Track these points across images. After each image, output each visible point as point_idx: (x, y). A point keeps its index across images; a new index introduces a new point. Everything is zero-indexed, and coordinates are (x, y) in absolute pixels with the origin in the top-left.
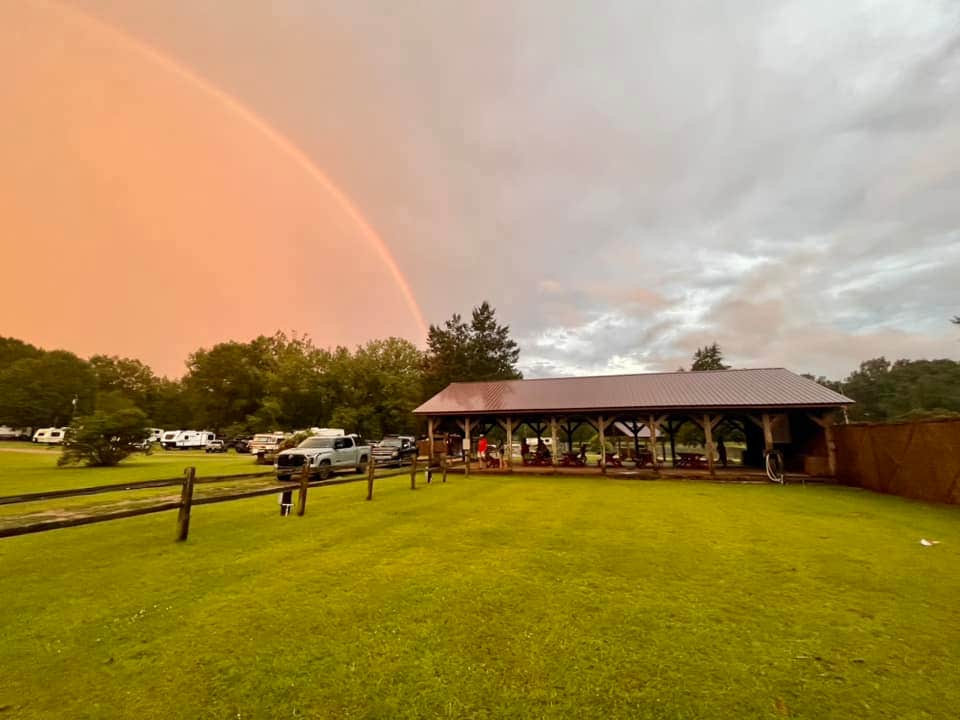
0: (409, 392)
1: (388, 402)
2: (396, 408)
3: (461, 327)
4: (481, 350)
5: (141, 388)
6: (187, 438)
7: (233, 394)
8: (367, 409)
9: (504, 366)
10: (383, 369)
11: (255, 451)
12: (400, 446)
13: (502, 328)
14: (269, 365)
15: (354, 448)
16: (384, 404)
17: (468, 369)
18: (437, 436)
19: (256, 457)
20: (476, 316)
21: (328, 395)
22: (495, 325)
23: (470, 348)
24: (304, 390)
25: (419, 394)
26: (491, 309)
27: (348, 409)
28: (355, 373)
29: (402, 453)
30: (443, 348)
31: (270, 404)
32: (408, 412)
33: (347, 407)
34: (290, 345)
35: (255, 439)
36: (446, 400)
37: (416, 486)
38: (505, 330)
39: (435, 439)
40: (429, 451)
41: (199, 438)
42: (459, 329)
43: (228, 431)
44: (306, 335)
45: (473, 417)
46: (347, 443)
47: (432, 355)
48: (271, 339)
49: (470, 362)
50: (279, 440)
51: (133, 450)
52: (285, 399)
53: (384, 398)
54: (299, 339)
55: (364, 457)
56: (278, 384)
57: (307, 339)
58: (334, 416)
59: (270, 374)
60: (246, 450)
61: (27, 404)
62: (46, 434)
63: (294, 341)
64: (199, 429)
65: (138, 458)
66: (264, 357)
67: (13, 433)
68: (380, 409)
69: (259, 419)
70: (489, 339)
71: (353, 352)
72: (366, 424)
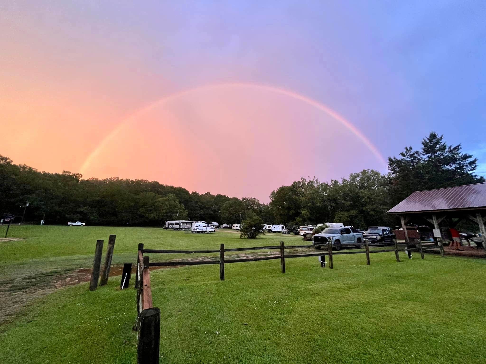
0: (380, 200)
1: (367, 208)
2: (372, 210)
3: (414, 154)
4: (436, 166)
5: (257, 208)
6: (275, 227)
7: (289, 208)
8: (354, 212)
9: (461, 174)
10: (360, 188)
11: (302, 234)
12: (381, 233)
13: (453, 147)
14: (300, 194)
15: (352, 234)
16: (364, 208)
17: (426, 180)
18: (408, 227)
19: (303, 237)
20: (425, 144)
21: (331, 206)
22: (445, 146)
23: (424, 166)
24: (318, 204)
25: (388, 201)
26: (438, 136)
27: (343, 213)
28: (343, 192)
29: (383, 238)
30: (401, 170)
31: (304, 212)
32: (383, 213)
33: (342, 211)
34: (309, 183)
35: (301, 228)
36: (412, 204)
37: (400, 260)
38: (457, 148)
39: (407, 229)
40: (405, 237)
41: (279, 228)
42: (411, 156)
43: (289, 224)
44: (315, 177)
45: (439, 214)
46: (347, 231)
47: (393, 175)
48: (299, 182)
49: (427, 176)
50: (312, 229)
51: (259, 232)
52: (311, 209)
53: (365, 204)
54: (312, 180)
55: (359, 239)
56: (306, 203)
57: (315, 179)
58: (336, 217)
59: (301, 198)
60: (298, 233)
61: (230, 216)
62: (235, 226)
63: (310, 181)
64: (279, 224)
65: (261, 236)
66: (298, 190)
67: (227, 226)
68: (362, 212)
69: (301, 219)
70: (441, 157)
71: (340, 182)
72: (355, 220)
